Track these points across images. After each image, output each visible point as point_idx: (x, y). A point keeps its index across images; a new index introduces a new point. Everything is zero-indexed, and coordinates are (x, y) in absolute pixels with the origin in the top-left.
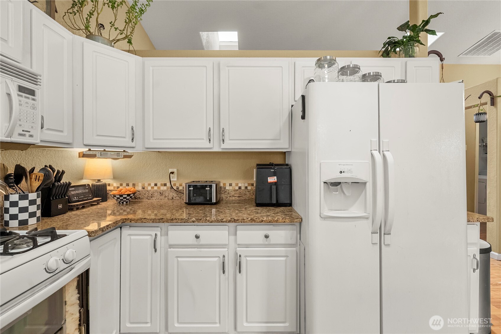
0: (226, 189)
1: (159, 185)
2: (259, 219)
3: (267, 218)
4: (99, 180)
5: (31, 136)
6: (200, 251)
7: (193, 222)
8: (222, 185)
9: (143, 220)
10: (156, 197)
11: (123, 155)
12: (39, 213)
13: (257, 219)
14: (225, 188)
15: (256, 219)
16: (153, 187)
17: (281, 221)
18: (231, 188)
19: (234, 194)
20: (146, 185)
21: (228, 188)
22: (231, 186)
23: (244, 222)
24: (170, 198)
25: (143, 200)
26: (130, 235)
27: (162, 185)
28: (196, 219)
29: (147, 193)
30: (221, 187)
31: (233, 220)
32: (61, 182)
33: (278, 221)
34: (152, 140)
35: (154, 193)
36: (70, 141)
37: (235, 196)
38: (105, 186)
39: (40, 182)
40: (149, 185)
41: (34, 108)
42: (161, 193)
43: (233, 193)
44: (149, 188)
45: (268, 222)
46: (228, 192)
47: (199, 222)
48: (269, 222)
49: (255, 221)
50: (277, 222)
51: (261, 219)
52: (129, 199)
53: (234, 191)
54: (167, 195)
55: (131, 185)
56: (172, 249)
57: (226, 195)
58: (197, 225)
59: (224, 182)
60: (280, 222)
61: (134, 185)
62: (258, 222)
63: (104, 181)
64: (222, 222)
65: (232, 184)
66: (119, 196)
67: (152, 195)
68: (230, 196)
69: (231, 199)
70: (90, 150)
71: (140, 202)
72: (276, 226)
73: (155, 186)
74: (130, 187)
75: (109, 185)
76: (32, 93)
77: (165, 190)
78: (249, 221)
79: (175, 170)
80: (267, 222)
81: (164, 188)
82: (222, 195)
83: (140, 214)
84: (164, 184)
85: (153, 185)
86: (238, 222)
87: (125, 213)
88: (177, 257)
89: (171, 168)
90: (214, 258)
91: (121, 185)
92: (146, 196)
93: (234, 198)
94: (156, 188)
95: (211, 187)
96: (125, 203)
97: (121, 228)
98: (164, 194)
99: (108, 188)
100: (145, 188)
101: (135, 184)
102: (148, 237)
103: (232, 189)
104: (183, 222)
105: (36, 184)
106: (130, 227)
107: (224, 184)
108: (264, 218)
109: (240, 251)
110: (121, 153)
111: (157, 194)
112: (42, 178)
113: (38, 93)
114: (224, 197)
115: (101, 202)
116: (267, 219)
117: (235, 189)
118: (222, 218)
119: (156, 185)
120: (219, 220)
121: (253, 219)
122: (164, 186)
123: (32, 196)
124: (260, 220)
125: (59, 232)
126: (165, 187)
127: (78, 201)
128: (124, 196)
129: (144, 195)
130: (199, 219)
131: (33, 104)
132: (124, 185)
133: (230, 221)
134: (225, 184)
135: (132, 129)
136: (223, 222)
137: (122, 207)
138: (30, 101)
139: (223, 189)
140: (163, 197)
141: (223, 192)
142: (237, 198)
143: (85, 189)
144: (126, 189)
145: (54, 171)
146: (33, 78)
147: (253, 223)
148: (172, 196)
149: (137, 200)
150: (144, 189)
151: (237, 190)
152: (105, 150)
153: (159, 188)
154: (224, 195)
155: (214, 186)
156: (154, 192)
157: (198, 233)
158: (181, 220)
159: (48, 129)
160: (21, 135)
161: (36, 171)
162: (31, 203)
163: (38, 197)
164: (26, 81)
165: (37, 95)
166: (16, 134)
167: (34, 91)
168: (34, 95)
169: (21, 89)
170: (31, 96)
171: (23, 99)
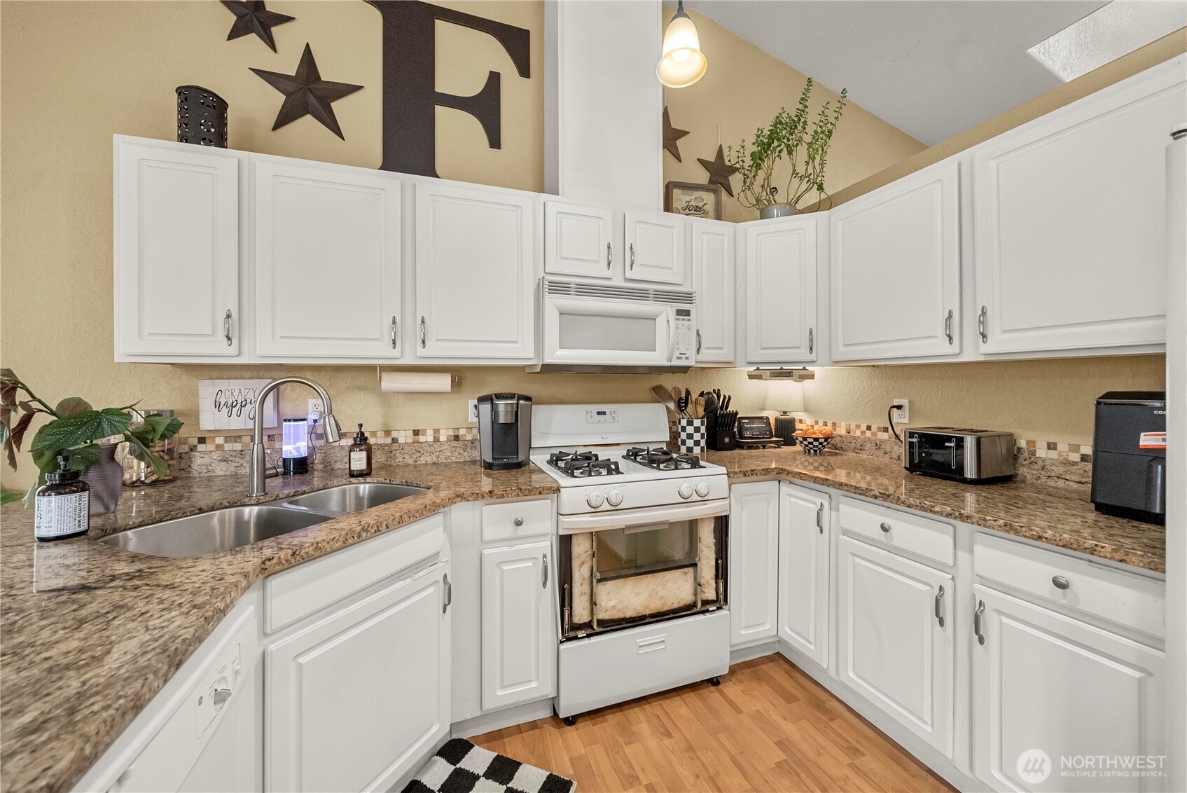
0: (1038, 455)
1: (874, 428)
2: (1031, 530)
3: (1058, 535)
4: (785, 413)
5: (687, 358)
6: (893, 559)
7: (876, 497)
8: (1023, 444)
9: (802, 475)
10: (868, 450)
11: (798, 374)
12: (703, 443)
13: (1024, 529)
14: (1033, 453)
15: (1022, 527)
16: (865, 432)
17: (1109, 555)
18: (1053, 454)
19: (1061, 472)
20: (853, 427)
21: (1042, 452)
22: (1055, 449)
23: (985, 526)
24: (895, 456)
25: (848, 453)
26: (790, 495)
27: (879, 429)
28: (879, 493)
29: (854, 441)
30: (1019, 449)
31: (957, 514)
32: (728, 411)
33: (1094, 552)
34: (841, 348)
35: (865, 443)
36: (731, 359)
37: (1068, 478)
38: (792, 422)
39: (703, 408)
40: (858, 427)
41: (689, 329)
42: (877, 445)
43: (1059, 470)
44: (858, 433)
45: (1061, 544)
46: (1040, 463)
47: (885, 500)
48: (1063, 546)
49: (1019, 532)
50: (1093, 554)
51: (1037, 532)
52: (817, 446)
53: (1062, 463)
54: (888, 450)
55: (830, 424)
56: (846, 537)
57: (1035, 472)
58: (888, 507)
59: (1032, 436)
60: (1105, 557)
61: (834, 424)
62: (1026, 536)
63: (792, 415)
64: (931, 511)
65: (1056, 444)
66: (811, 440)
67: (861, 445)
68: (1049, 477)
69: (1052, 483)
70: (758, 369)
71: (841, 455)
72: (1103, 567)
73: (867, 429)
74: (829, 428)
75: (801, 421)
76: (687, 313)
77: (885, 441)
78: (1000, 527)
79: (905, 402)
80: (1055, 543)
81: (885, 436)
82: (1021, 469)
83: (841, 475)
84: (884, 428)
85: (864, 427)
86: (969, 520)
87: (811, 467)
88: (854, 555)
89: (898, 398)
90: (922, 585)
91: (817, 423)
92: (852, 445)
93: (1061, 484)
94: (868, 434)
95: (960, 442)
96: (812, 451)
97: (779, 482)
98: (882, 447)
99: (798, 426)
100: (851, 432)
101: (836, 424)
102: (812, 506)
103: (1055, 457)
104: (857, 493)
105: (700, 410)
106: (790, 483)
107: (1031, 443)
108: (1046, 532)
109: (983, 592)
110: (794, 371)
111: (869, 445)
112: (703, 403)
113: (693, 313)
114: (1029, 477)
115: (782, 445)
116: (1055, 536)
117: (1067, 460)
118: (932, 504)
119: (869, 428)
120: (926, 506)
121: (1011, 524)
122: (884, 432)
123: (697, 423)
124: (1034, 533)
125: (702, 463)
126: (886, 433)
127: (751, 438)
128: (809, 440)
129: (849, 444)
130: (886, 495)
131: (689, 325)
132: (821, 423)
133: (951, 515)
134: (1034, 442)
135: (811, 333)
136: (935, 513)
137: (808, 457)
138: (686, 323)
139: (1026, 455)
140: (880, 453)
141: (1025, 463)
142: (1075, 486)
143: (761, 423)
144: (820, 430)
145: (719, 397)
146: (688, 297)
147: (1011, 536)
148: (898, 454)
149: (837, 451)
150: (849, 433)
151: (1075, 463)
152: (782, 369)
153: (874, 434)
154: (1030, 472)
155: (970, 442)
156: (866, 440)
157: (888, 522)
158: (855, 489)
159: (707, 348)
160: (678, 358)
161: (694, 396)
162: (695, 430)
163: (702, 424)
164: (683, 303)
165: (692, 313)
166: (674, 358)
167: (689, 311)
168: (689, 315)
169: (679, 312)
170: (686, 318)
171: (680, 322)
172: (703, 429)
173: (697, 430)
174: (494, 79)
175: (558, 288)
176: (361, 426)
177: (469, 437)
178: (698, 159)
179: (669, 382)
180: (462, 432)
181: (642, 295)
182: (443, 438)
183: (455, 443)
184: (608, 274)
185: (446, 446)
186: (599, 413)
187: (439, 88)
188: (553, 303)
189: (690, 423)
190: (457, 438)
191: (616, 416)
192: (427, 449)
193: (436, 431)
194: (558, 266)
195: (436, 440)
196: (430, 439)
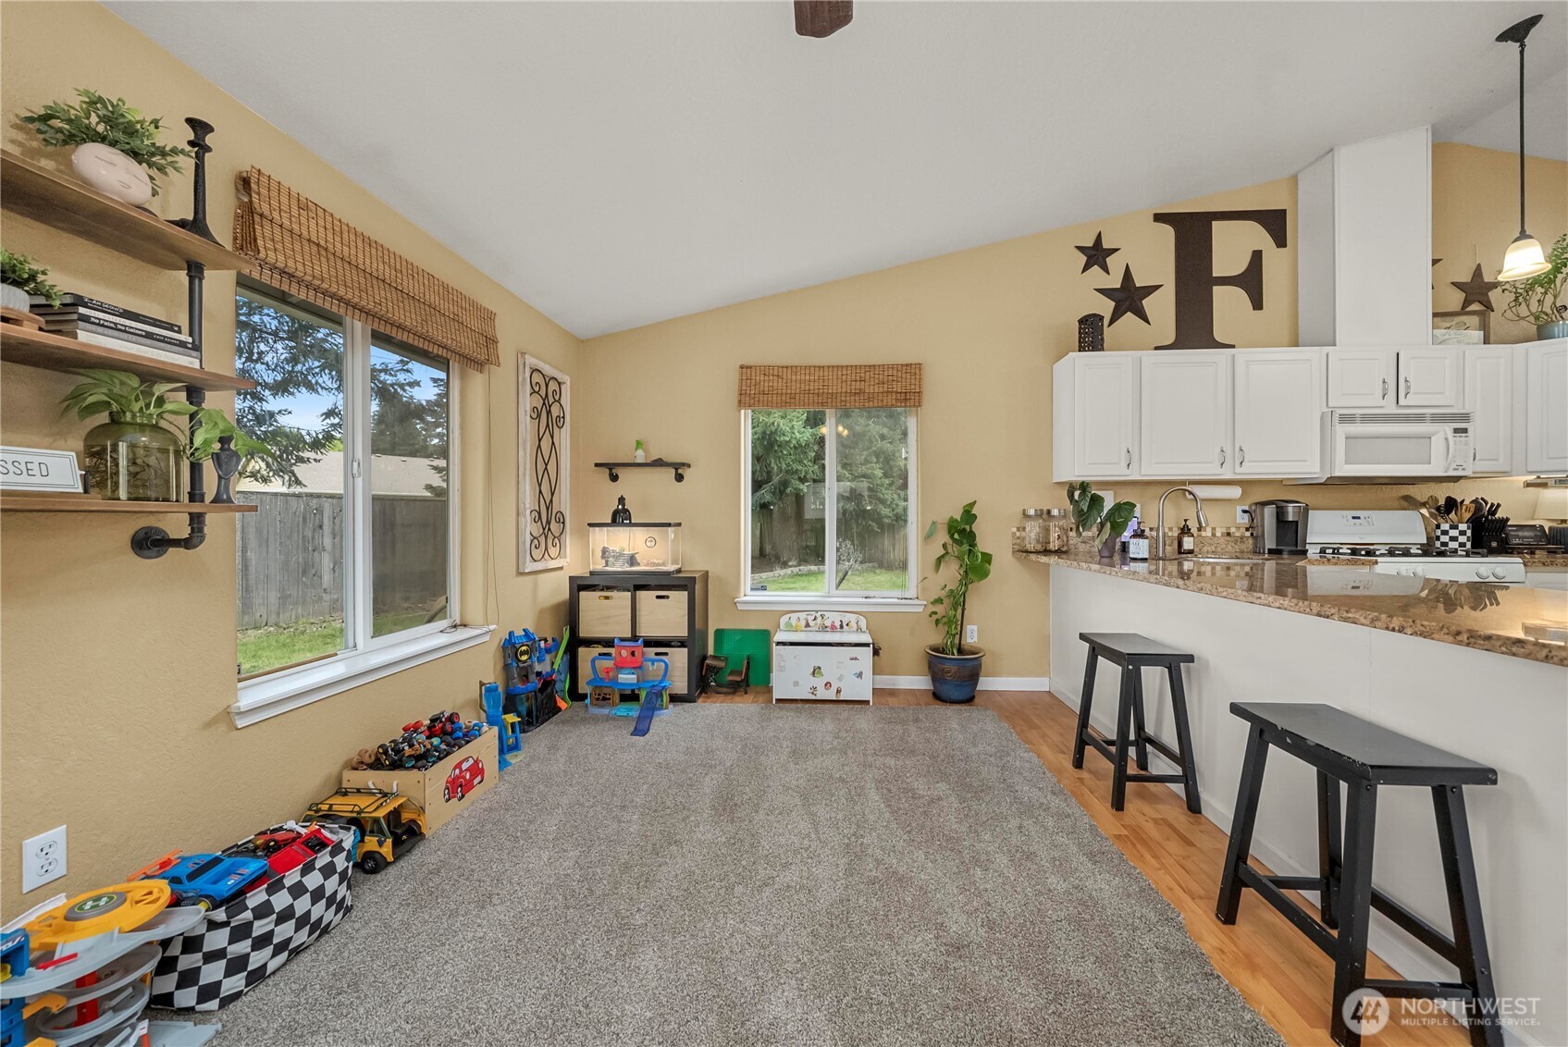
4: (1561, 522)
5: (1464, 469)
12: (1469, 545)
32: (1495, 516)
36: (1507, 469)
39: (1471, 514)
41: (1466, 444)
70: (1539, 478)
76: (1465, 431)
105: (1467, 516)
112: (1472, 509)
113: (1471, 430)
123: (1463, 527)
127: (1521, 544)
131: (1466, 441)
138: (1464, 439)
143: (1533, 531)
145: (1487, 505)
146: (1465, 417)
159: (1482, 460)
160: (1455, 469)
161: (1467, 502)
162: (1461, 532)
163: (1468, 529)
164: (1460, 423)
165: (1469, 431)
166: (1451, 469)
167: (1466, 429)
168: (1466, 432)
169: (1456, 431)
170: (1464, 435)
171: (1458, 439)
172: (1469, 533)
173: (1463, 533)
174: (1257, 256)
175: (1346, 419)
176: (1186, 521)
177: (1238, 534)
178: (1452, 283)
179: (1421, 493)
180: (1233, 530)
181: (1419, 418)
182: (1218, 534)
183: (1228, 538)
184: (1382, 403)
185: (1222, 540)
186: (1354, 518)
187: (1215, 274)
188: (1342, 430)
189: (1454, 527)
190: (1229, 534)
191: (1370, 520)
192: (1209, 541)
193: (1214, 529)
194: (1340, 401)
195: (1214, 535)
196: (1210, 535)
